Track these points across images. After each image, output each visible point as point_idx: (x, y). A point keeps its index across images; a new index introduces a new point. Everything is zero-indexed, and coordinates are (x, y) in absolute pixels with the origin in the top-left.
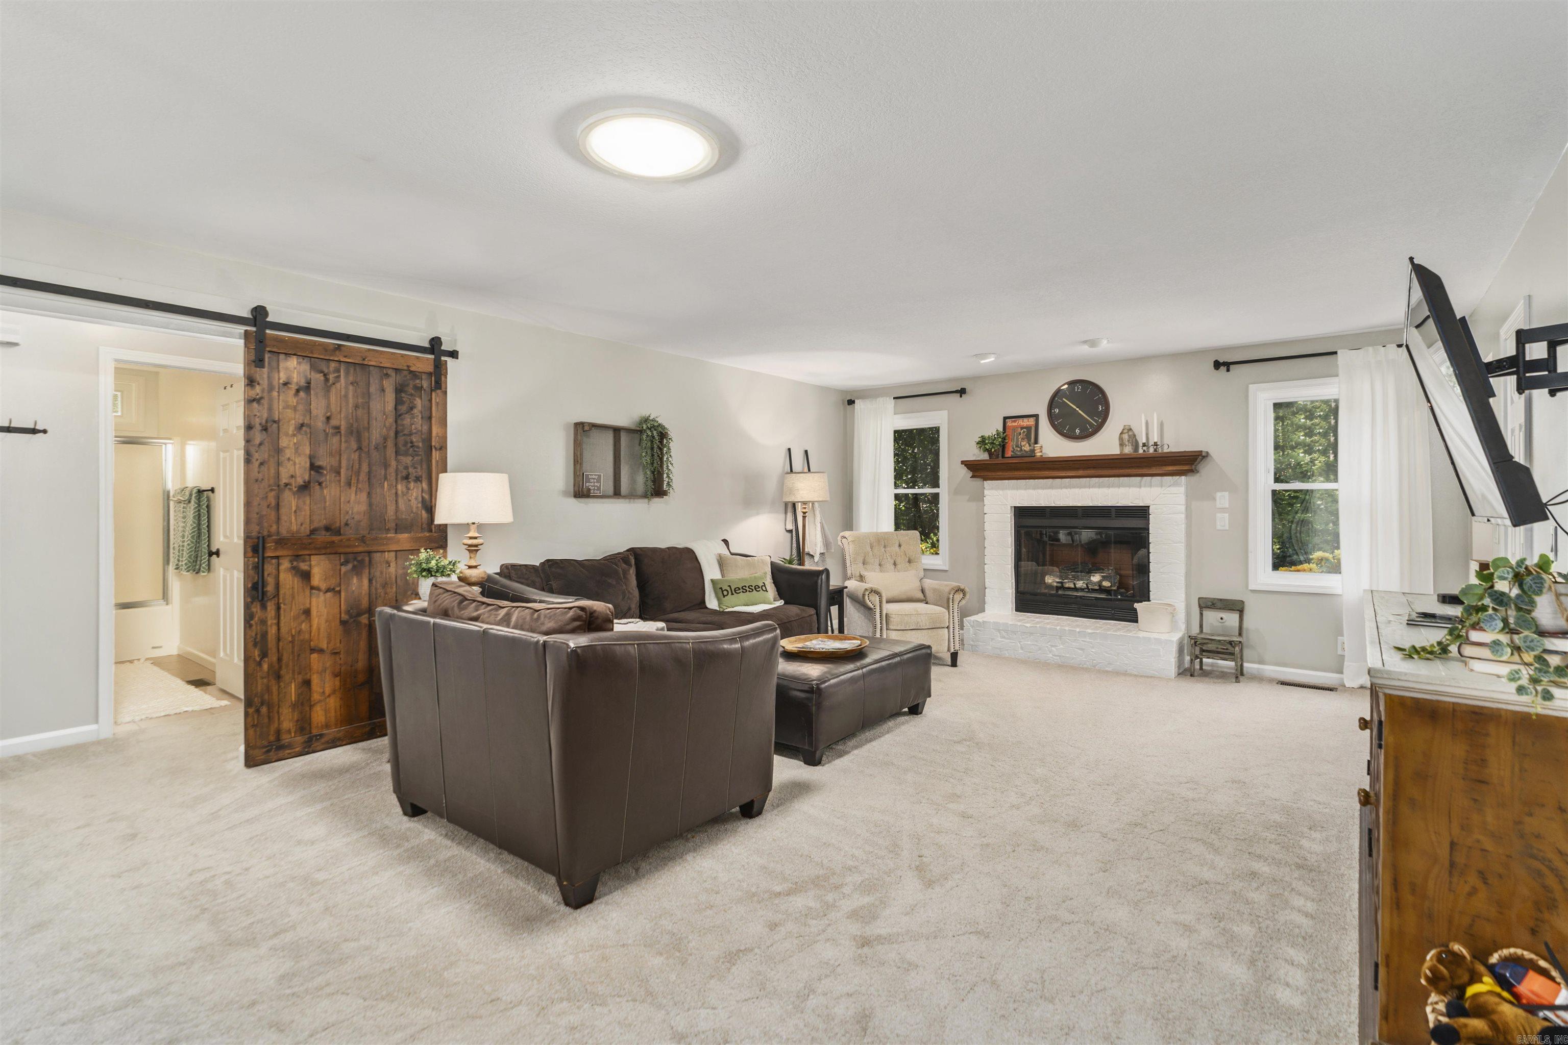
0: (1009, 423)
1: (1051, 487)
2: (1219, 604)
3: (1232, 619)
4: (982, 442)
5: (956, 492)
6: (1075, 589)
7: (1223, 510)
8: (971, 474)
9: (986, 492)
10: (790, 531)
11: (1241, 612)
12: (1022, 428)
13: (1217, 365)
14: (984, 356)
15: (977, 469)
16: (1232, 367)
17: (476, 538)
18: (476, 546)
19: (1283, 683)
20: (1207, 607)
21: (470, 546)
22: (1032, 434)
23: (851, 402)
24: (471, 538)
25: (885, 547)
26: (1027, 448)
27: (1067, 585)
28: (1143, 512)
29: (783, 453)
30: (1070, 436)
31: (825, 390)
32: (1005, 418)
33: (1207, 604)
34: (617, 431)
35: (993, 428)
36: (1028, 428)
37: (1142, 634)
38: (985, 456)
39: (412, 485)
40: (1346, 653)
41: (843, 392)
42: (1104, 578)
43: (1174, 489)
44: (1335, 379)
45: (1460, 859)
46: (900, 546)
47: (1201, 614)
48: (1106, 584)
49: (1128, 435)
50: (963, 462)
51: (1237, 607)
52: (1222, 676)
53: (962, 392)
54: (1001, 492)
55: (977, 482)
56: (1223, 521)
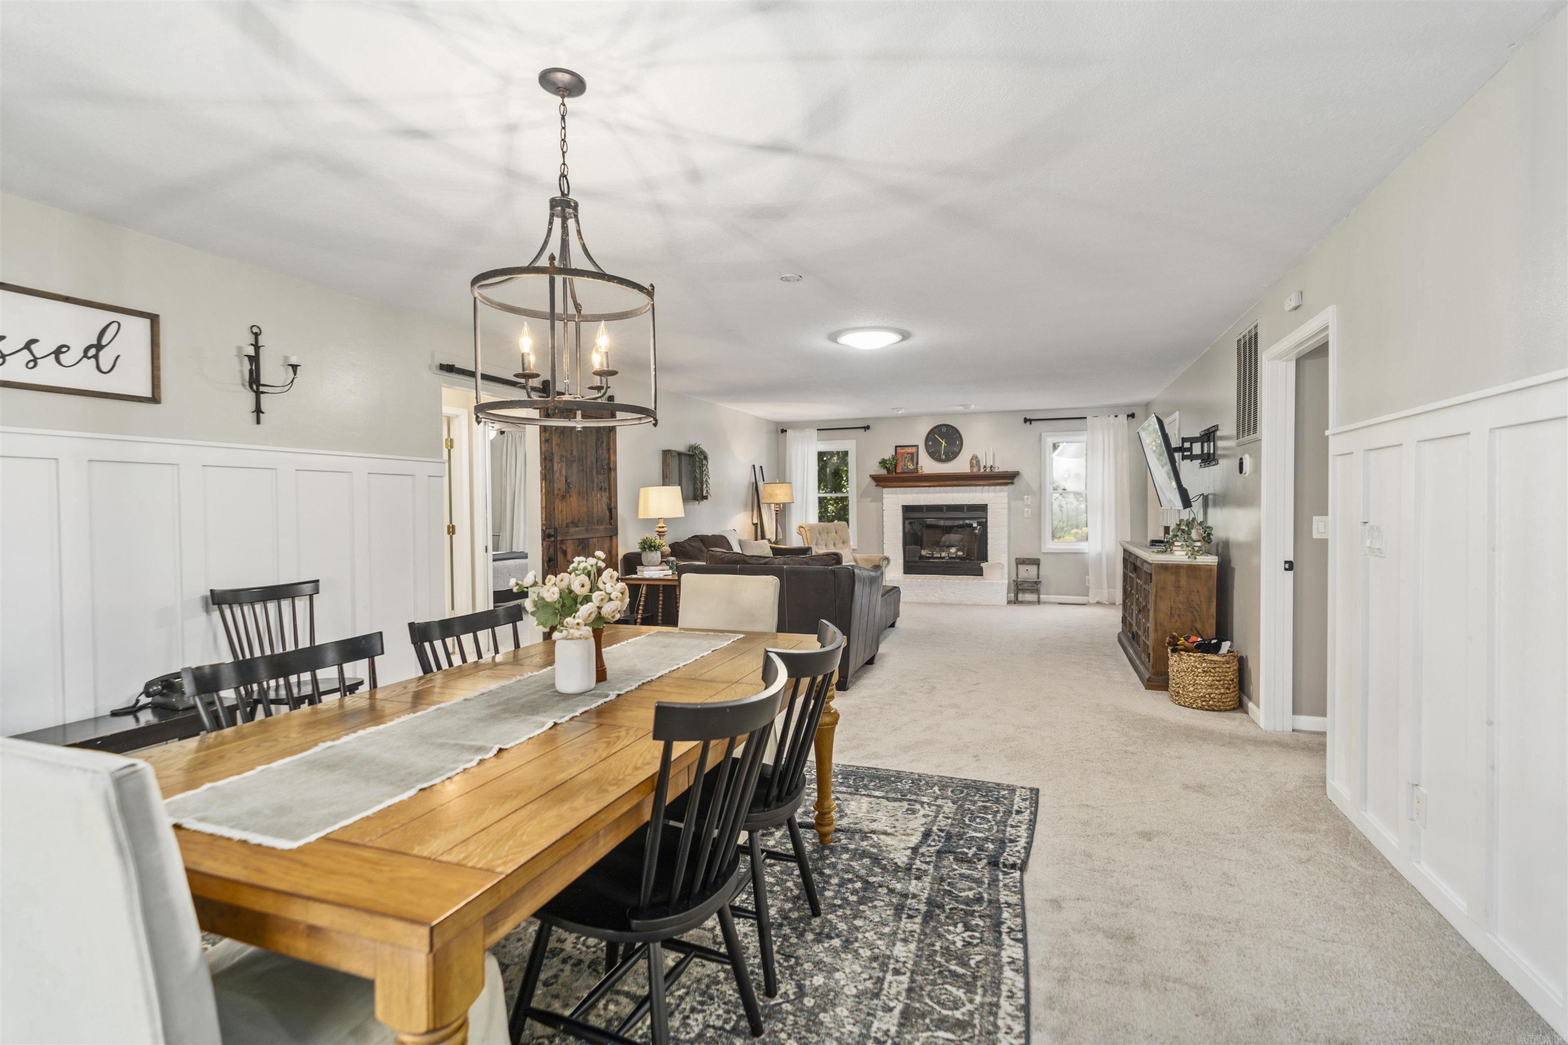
0: (899, 450)
1: (928, 493)
2: (1027, 562)
3: (1033, 570)
4: (883, 463)
5: (862, 495)
6: (941, 558)
7: (1028, 506)
8: (874, 484)
9: (884, 496)
10: (756, 525)
11: (1038, 565)
12: (908, 454)
13: (1026, 420)
15: (879, 481)
16: (1033, 422)
17: (663, 527)
18: (663, 532)
19: (1060, 604)
20: (1021, 564)
21: (660, 532)
22: (914, 457)
23: (783, 431)
24: (660, 527)
25: (827, 533)
26: (911, 467)
27: (935, 556)
28: (983, 508)
29: (750, 469)
30: (939, 460)
31: (769, 422)
32: (897, 447)
33: (1020, 562)
34: (680, 454)
35: (888, 454)
36: (912, 454)
37: (985, 581)
38: (883, 472)
39: (603, 493)
40: (1090, 585)
41: (777, 423)
42: (958, 550)
43: (1001, 494)
44: (1085, 432)
45: (1173, 612)
46: (836, 532)
47: (1017, 568)
48: (960, 553)
49: (975, 461)
50: (871, 476)
51: (1036, 562)
52: (1030, 603)
53: (867, 428)
54: (895, 496)
55: (879, 489)
56: (1028, 512)
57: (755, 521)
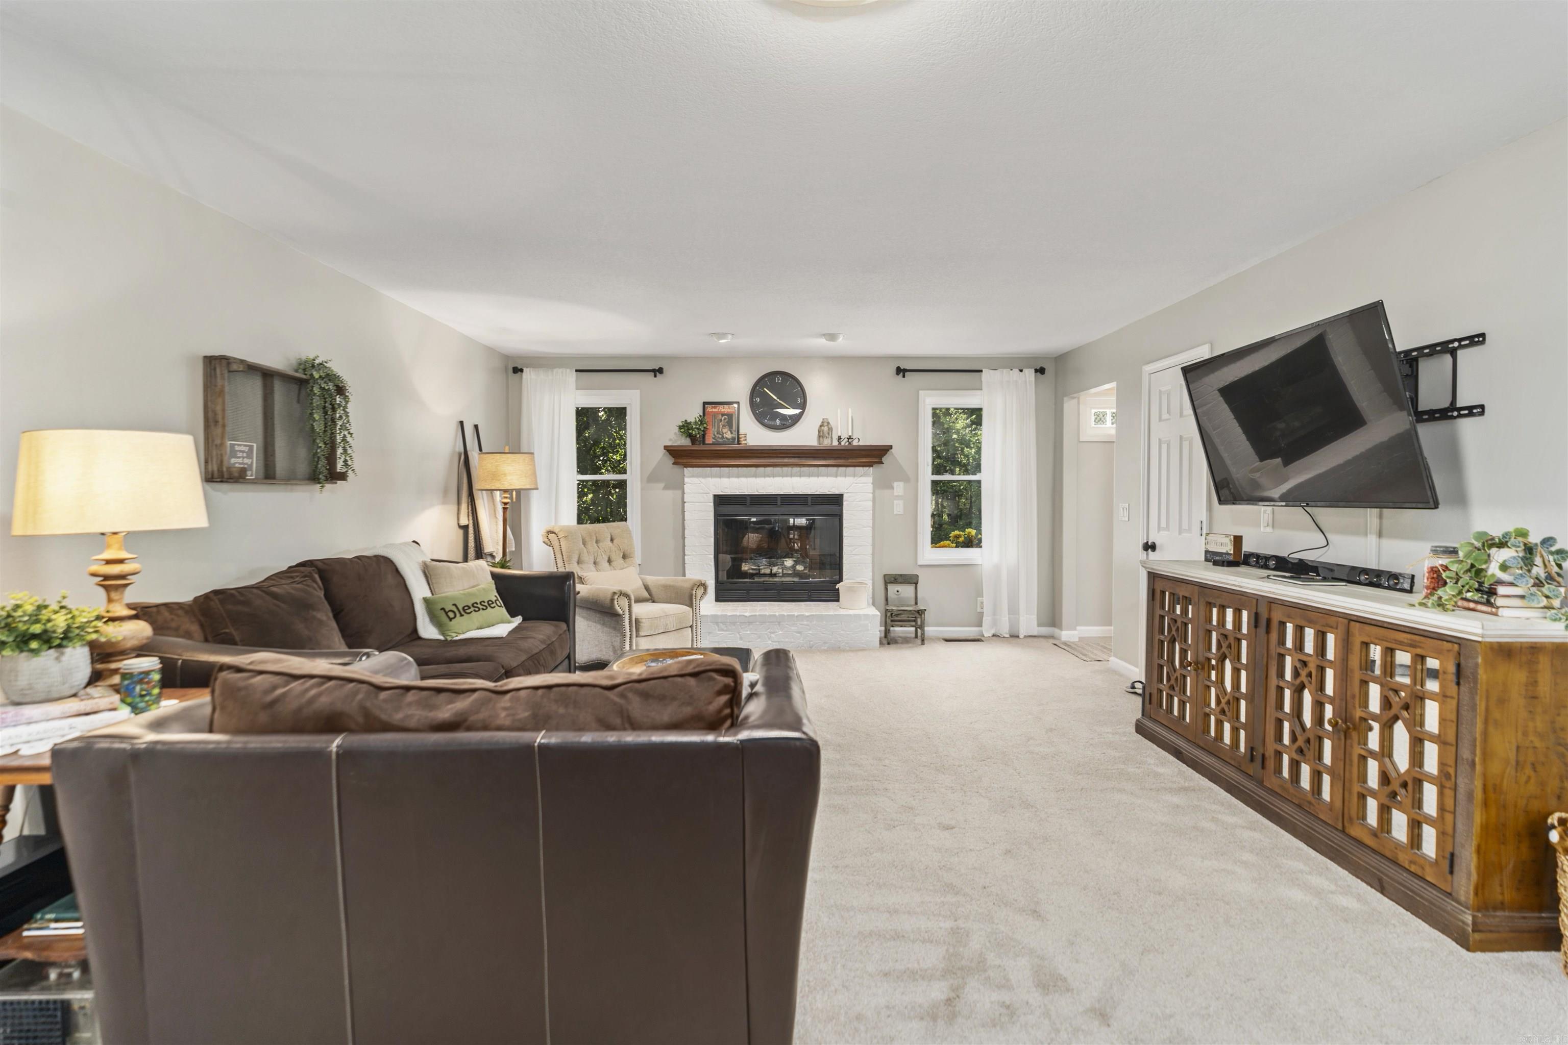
0: (709, 409)
1: (755, 476)
2: (900, 579)
3: (907, 591)
4: (685, 428)
5: (651, 478)
6: (772, 575)
7: (898, 497)
8: (672, 460)
9: (686, 480)
10: (465, 528)
11: (916, 584)
12: (723, 415)
13: (900, 371)
14: (722, 335)
15: (679, 456)
16: (906, 374)
17: (121, 561)
18: (123, 577)
19: (947, 640)
20: (891, 583)
21: (107, 577)
22: (731, 420)
23: (517, 370)
24: (109, 562)
25: (597, 542)
26: (728, 435)
27: (762, 572)
28: (836, 500)
29: (453, 428)
30: (771, 425)
31: (491, 351)
32: (705, 404)
33: (891, 580)
34: (267, 375)
35: (693, 414)
36: (730, 416)
37: (843, 612)
38: (685, 442)
40: (985, 610)
41: (506, 358)
42: (797, 563)
43: (863, 479)
44: (978, 392)
45: (1521, 758)
46: (612, 540)
47: (886, 589)
48: (800, 568)
49: (824, 429)
50: (666, 448)
51: (911, 580)
52: (906, 641)
53: (660, 371)
54: (702, 480)
55: (677, 469)
56: (899, 507)
57: (464, 521)
